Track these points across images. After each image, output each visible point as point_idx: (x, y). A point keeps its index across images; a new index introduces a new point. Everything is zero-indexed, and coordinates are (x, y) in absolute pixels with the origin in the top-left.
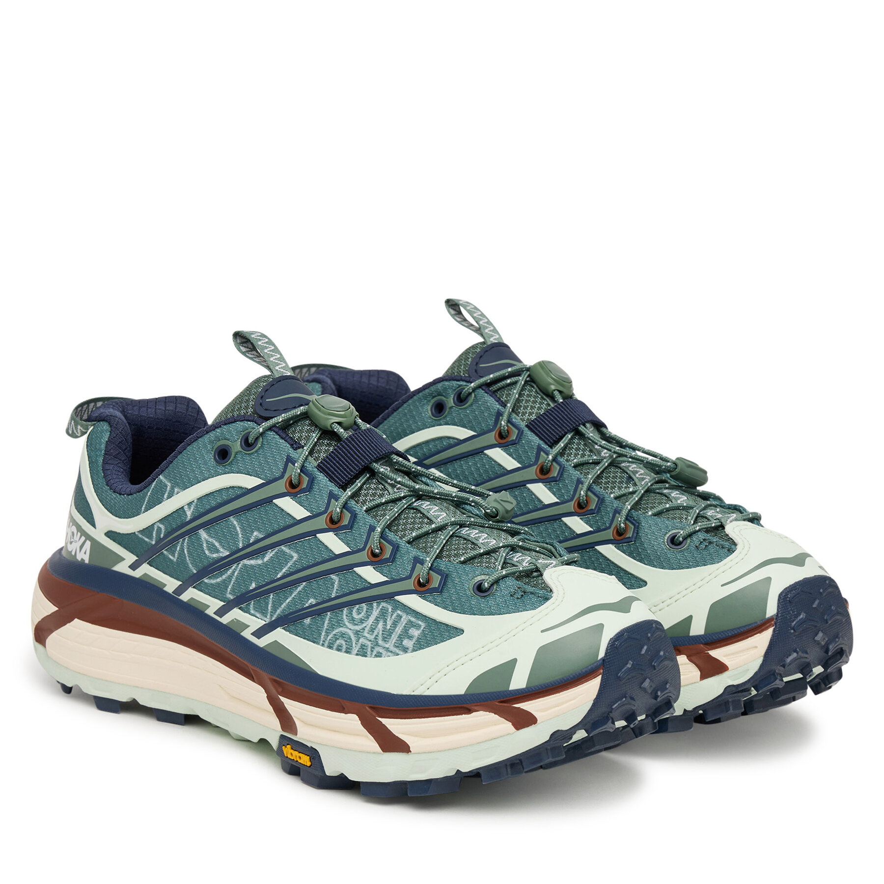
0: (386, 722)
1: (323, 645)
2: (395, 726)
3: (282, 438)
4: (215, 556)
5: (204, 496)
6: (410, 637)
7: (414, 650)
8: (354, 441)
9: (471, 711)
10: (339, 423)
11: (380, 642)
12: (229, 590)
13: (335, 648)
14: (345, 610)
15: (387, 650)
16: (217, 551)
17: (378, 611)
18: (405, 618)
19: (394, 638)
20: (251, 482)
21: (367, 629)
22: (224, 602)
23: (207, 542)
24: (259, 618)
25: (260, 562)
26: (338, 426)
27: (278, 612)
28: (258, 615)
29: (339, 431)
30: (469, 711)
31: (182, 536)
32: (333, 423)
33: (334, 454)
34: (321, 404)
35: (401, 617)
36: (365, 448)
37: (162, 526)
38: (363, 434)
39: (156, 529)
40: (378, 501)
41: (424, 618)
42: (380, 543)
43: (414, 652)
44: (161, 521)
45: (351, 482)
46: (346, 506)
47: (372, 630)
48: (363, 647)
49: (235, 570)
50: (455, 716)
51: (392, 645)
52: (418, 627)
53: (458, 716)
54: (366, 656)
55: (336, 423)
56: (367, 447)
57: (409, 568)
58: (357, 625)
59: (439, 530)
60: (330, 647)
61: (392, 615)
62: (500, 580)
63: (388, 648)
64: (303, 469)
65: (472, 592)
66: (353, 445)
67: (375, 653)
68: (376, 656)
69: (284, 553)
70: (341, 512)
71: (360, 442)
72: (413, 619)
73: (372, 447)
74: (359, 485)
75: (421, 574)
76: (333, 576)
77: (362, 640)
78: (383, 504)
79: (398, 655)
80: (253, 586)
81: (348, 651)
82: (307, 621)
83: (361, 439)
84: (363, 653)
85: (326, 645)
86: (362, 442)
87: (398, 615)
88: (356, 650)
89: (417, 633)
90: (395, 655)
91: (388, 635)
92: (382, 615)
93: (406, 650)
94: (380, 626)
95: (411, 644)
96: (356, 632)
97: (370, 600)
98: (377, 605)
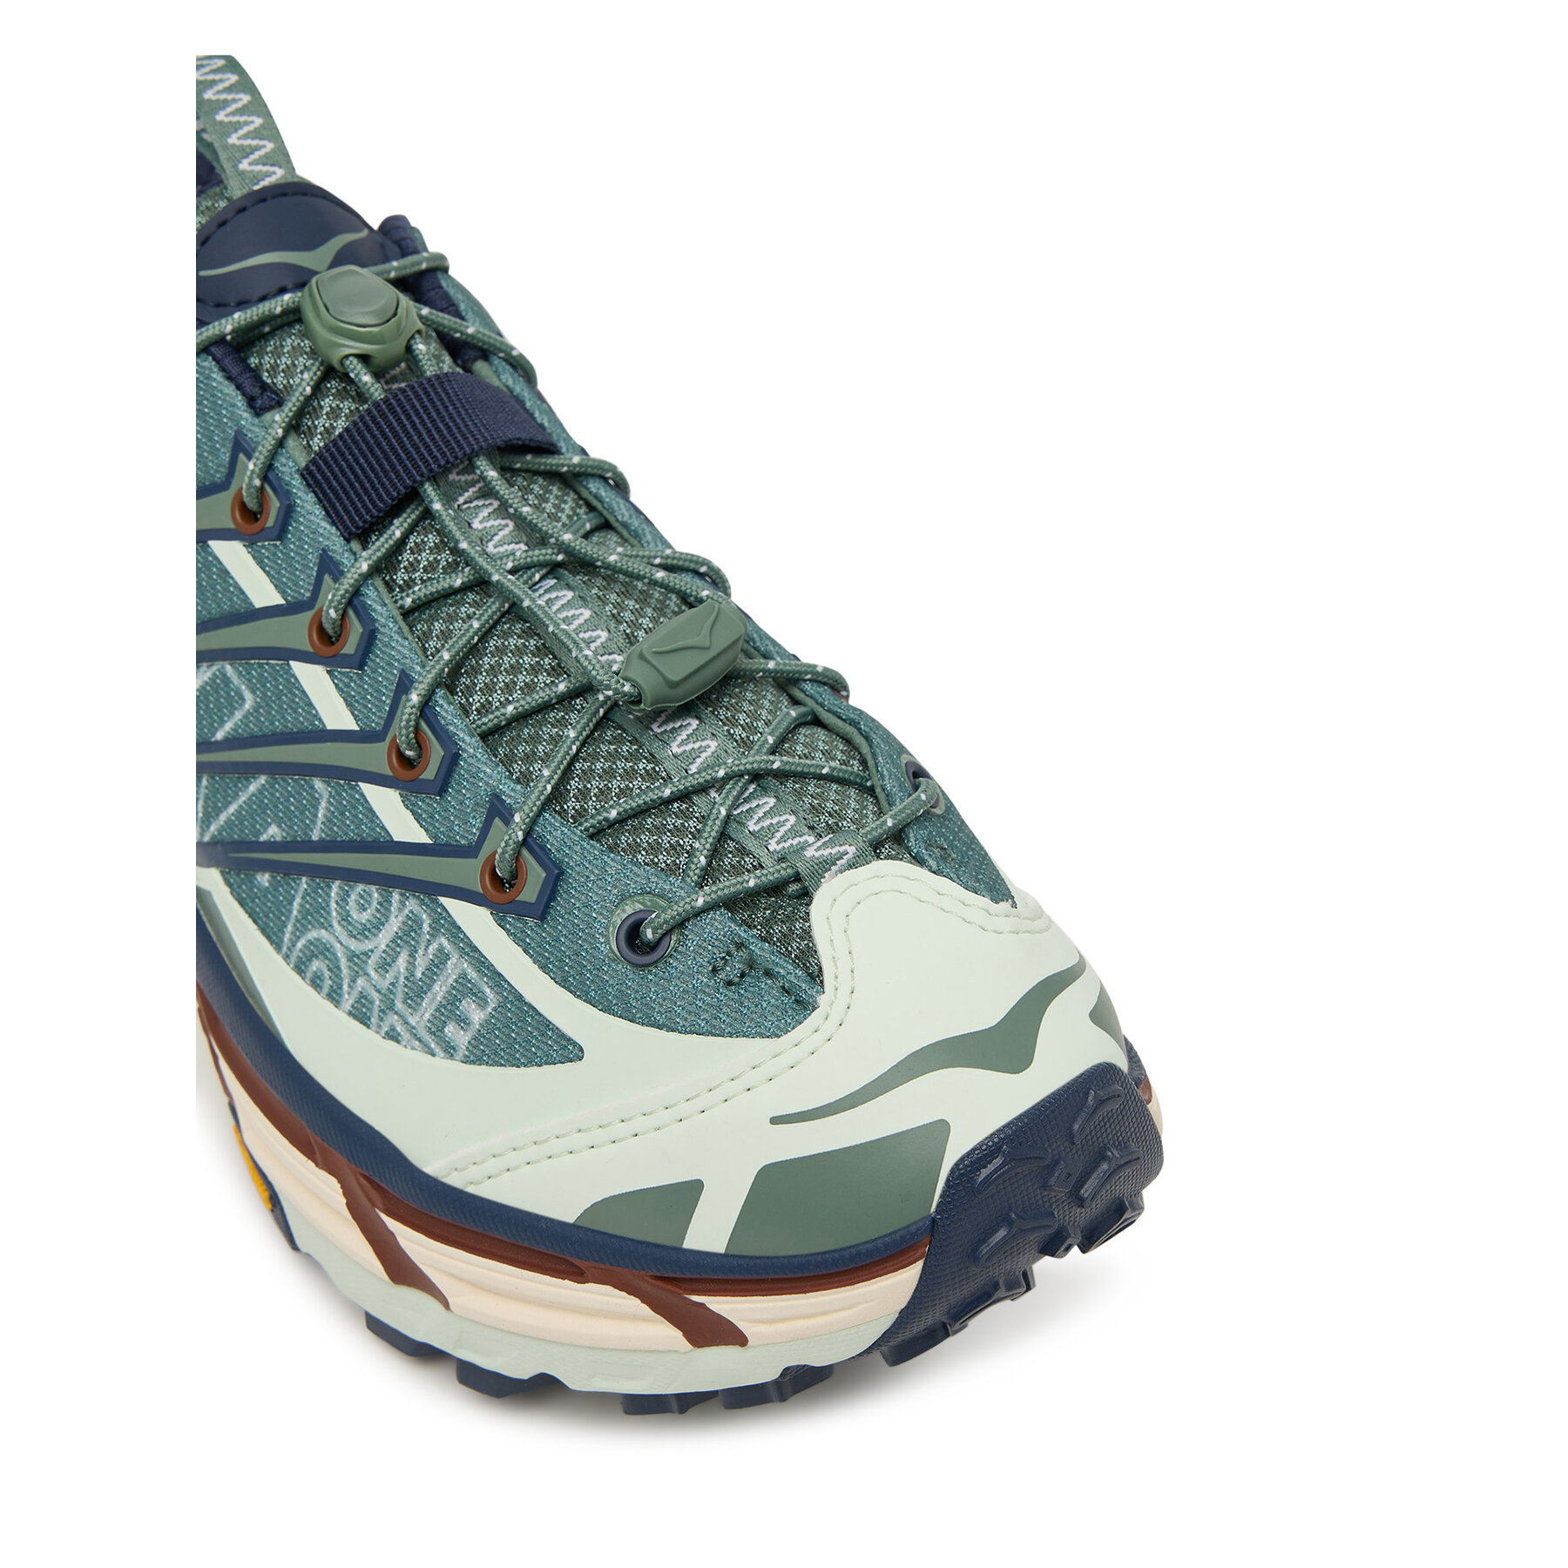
1: (287, 958)
3: (230, 378)
6: (463, 1022)
7: (466, 1060)
8: (394, 412)
10: (364, 358)
11: (399, 1005)
13: (309, 974)
14: (335, 886)
15: (412, 1030)
17: (400, 919)
18: (456, 965)
19: (428, 1008)
21: (373, 959)
26: (359, 366)
27: (213, 828)
29: (360, 380)
32: (347, 357)
33: (345, 442)
34: (325, 300)
35: (447, 957)
36: (420, 436)
38: (421, 392)
40: (445, 584)
41: (497, 979)
42: (417, 729)
43: (468, 1066)
45: (379, 524)
46: (355, 601)
47: (384, 966)
48: (363, 998)
51: (422, 1024)
52: (482, 1002)
54: (367, 1026)
55: (356, 356)
56: (424, 433)
57: (478, 823)
58: (355, 937)
59: (577, 696)
60: (300, 970)
61: (429, 943)
62: (688, 920)
63: (414, 1028)
64: (270, 475)
65: (615, 949)
66: (390, 425)
67: (386, 1027)
68: (388, 1035)
69: (226, 680)
70: (344, 616)
71: (409, 417)
72: (472, 974)
73: (439, 431)
74: (398, 534)
75: (500, 850)
76: (318, 784)
77: (362, 982)
78: (456, 592)
79: (433, 1055)
81: (334, 996)
82: (264, 879)
83: (414, 407)
84: (361, 1014)
85: (292, 960)
86: (415, 418)
87: (441, 949)
88: (348, 1001)
89: (477, 1016)
90: (426, 1053)
91: (416, 993)
92: (409, 935)
93: (450, 1050)
94: (402, 962)
95: (462, 1039)
96: (352, 956)
97: (387, 882)
98: (401, 902)
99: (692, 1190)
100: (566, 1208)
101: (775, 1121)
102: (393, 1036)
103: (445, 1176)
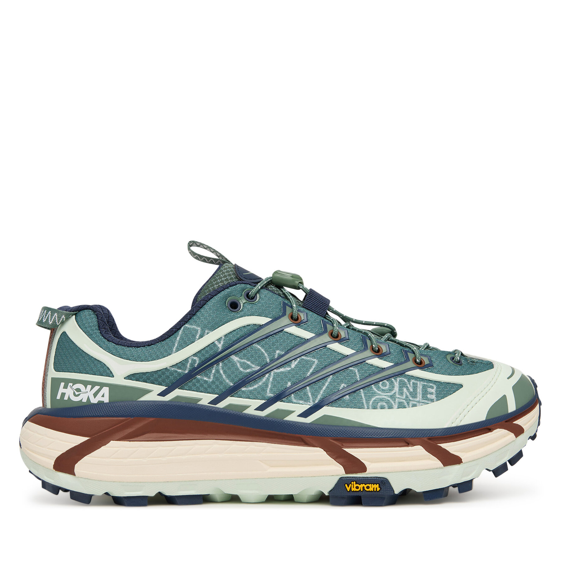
0: (444, 446)
1: (368, 408)
2: (451, 447)
4: (248, 371)
5: (229, 333)
6: (430, 393)
7: (438, 400)
9: (491, 430)
11: (411, 399)
12: (268, 391)
13: (378, 407)
14: (373, 386)
15: (419, 402)
16: (251, 367)
17: (398, 383)
18: (420, 384)
19: (420, 395)
20: (263, 320)
21: (397, 393)
22: (265, 400)
23: (240, 363)
24: (303, 404)
25: (289, 369)
27: (319, 397)
28: (301, 402)
30: (490, 430)
31: (217, 362)
35: (417, 384)
37: (197, 358)
39: (190, 361)
43: (439, 401)
44: (195, 355)
47: (401, 393)
48: (400, 403)
49: (269, 378)
50: (485, 434)
51: (421, 399)
52: (432, 388)
53: (487, 434)
54: (406, 408)
58: (388, 392)
60: (375, 408)
61: (409, 383)
65: (453, 363)
67: (411, 405)
68: (413, 406)
72: (425, 383)
76: (351, 369)
77: (397, 400)
79: (429, 404)
80: (289, 384)
81: (390, 407)
82: (347, 397)
84: (402, 407)
85: (370, 407)
87: (413, 383)
88: (396, 406)
89: (433, 391)
90: (426, 404)
91: (414, 394)
92: (402, 385)
93: (432, 401)
94: (405, 390)
95: (433, 397)
96: (391, 397)
97: (388, 378)
98: (395, 380)
99: (504, 397)
100: (482, 417)
101: (508, 378)
102: (414, 406)
103: (451, 425)
